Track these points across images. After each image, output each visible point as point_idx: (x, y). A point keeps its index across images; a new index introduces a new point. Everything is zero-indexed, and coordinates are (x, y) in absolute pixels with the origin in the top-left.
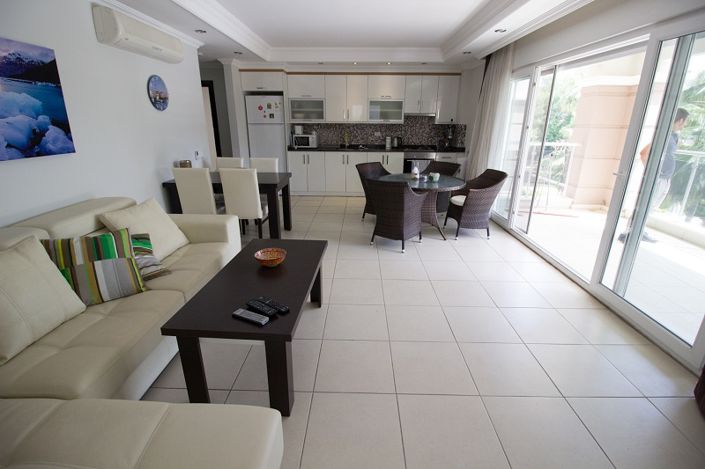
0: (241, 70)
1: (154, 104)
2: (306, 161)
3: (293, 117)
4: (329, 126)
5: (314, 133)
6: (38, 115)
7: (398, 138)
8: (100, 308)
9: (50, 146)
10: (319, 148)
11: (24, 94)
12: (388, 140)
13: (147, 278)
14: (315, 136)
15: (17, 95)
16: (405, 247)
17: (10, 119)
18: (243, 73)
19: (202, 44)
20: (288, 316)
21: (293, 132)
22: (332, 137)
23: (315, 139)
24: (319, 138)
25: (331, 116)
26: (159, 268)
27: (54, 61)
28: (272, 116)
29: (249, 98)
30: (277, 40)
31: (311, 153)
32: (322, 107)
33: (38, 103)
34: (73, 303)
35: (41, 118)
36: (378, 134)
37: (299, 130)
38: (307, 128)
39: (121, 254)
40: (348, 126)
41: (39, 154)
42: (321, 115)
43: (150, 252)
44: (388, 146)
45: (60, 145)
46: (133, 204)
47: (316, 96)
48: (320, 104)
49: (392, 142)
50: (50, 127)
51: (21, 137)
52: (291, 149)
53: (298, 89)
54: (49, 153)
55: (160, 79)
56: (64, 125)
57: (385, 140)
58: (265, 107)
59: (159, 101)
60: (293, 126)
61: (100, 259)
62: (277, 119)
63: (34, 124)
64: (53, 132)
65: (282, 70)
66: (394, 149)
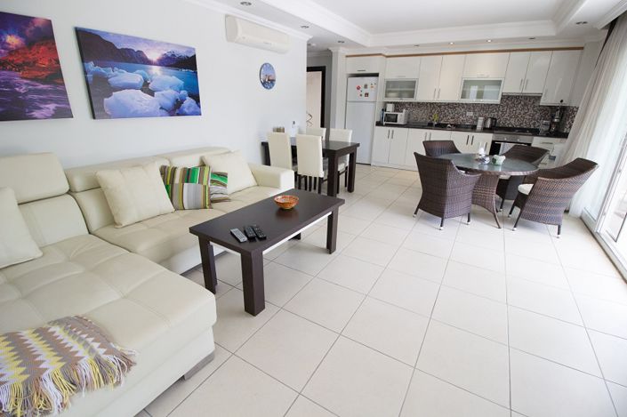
0: (347, 56)
1: (264, 84)
2: (390, 136)
3: (386, 96)
4: (419, 105)
5: (404, 110)
6: (181, 90)
7: (492, 119)
8: (181, 213)
9: (186, 110)
10: (407, 125)
11: (174, 77)
12: (481, 120)
13: (213, 201)
14: (403, 114)
15: (169, 77)
16: (444, 224)
17: (164, 92)
18: (348, 59)
19: (311, 37)
20: (263, 242)
21: (384, 110)
22: (422, 115)
23: (403, 118)
24: (408, 116)
25: (422, 96)
26: (224, 196)
27: (194, 57)
28: (367, 95)
29: (350, 79)
30: (377, 27)
31: (396, 129)
32: (414, 87)
33: (182, 83)
34: (167, 205)
35: (182, 92)
36: (470, 114)
37: (390, 108)
38: (398, 106)
39: (201, 181)
40: (440, 105)
41: (178, 115)
42: (412, 95)
43: (224, 185)
44: (479, 127)
45: (192, 110)
46: (229, 152)
47: (409, 76)
48: (413, 84)
49: (485, 122)
50: (188, 98)
51: (169, 103)
52: (379, 124)
53: (394, 71)
54: (185, 114)
55: (270, 66)
56: (196, 98)
57: (477, 120)
58: (362, 88)
59: (268, 83)
60: (386, 103)
61: (187, 182)
62: (371, 98)
63: (177, 95)
64: (189, 101)
65: (380, 54)
66: (485, 130)
